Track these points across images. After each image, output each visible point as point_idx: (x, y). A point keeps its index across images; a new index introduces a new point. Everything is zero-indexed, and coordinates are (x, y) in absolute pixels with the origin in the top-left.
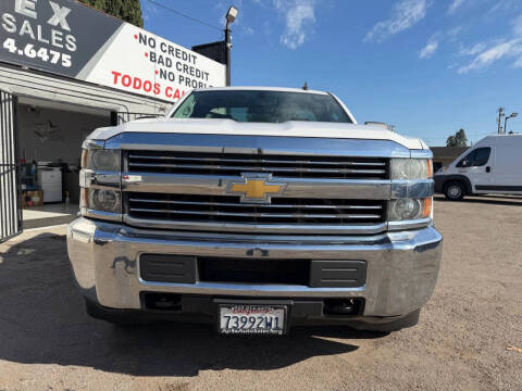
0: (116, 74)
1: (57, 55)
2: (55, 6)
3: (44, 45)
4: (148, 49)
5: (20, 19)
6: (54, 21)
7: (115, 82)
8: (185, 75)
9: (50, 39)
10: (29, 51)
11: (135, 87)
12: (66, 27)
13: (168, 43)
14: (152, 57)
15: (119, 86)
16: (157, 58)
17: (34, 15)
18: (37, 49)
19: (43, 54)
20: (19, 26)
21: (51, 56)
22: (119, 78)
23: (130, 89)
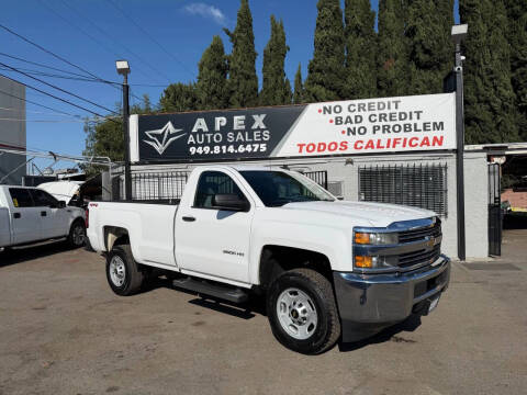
0: (301, 146)
1: (257, 146)
2: (255, 117)
3: (249, 143)
4: (333, 116)
5: (236, 133)
6: (255, 127)
7: (301, 151)
8: (381, 124)
9: (253, 138)
10: (241, 149)
11: (319, 151)
12: (263, 127)
13: (356, 102)
14: (338, 121)
15: (305, 153)
16: (344, 120)
17: (244, 127)
18: (245, 147)
19: (249, 148)
20: (235, 136)
21: (253, 148)
22: (304, 148)
23: (315, 153)
